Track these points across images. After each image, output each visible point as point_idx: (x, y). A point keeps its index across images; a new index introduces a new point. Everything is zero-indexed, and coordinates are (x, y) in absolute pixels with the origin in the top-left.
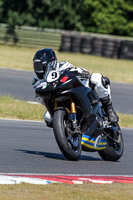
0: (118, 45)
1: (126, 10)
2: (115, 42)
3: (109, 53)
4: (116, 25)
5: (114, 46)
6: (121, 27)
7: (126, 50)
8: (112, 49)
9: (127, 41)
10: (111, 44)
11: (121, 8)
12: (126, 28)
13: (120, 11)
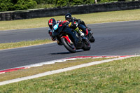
5: (10, 15)
7: (15, 16)
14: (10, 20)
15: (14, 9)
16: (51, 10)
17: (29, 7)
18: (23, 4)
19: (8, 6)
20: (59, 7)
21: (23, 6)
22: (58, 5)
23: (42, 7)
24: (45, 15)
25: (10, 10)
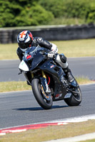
0: (11, 34)
3: (5, 40)
4: (7, 20)
6: (11, 21)
10: (6, 34)
12: (14, 21)
13: (8, 10)
14: (8, 42)
15: (14, 25)
16: (78, 29)
17: (40, 22)
18: (31, 16)
19: (4, 19)
20: (91, 24)
21: (30, 21)
22: (89, 21)
23: (62, 23)
24: (66, 36)
25: (7, 25)
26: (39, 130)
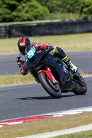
0: (8, 29)
1: (8, 4)
2: (5, 27)
3: (3, 35)
4: (4, 15)
5: (6, 30)
6: (7, 16)
7: (14, 31)
8: (4, 32)
9: (13, 25)
10: (3, 29)
11: (5, 3)
12: (10, 16)
13: (5, 5)
16: (73, 24)
17: (36, 18)
18: (27, 12)
19: (1, 14)
20: (85, 19)
21: (26, 16)
23: (58, 18)
25: (4, 20)
26: (35, 122)
